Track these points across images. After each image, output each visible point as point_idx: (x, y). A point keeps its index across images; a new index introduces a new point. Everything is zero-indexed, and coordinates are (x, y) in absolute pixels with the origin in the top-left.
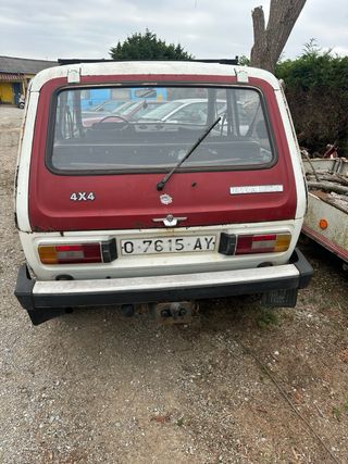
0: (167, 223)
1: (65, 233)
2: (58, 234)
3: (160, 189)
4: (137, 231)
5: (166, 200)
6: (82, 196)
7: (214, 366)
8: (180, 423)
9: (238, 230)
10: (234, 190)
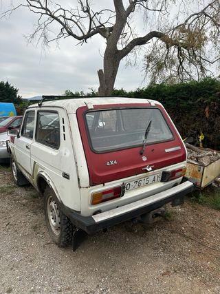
0: (148, 170)
1: (106, 184)
2: (102, 185)
3: (141, 154)
4: (135, 176)
5: (144, 159)
6: (112, 163)
7: (165, 243)
8: (175, 272)
9: (170, 169)
10: (167, 151)
